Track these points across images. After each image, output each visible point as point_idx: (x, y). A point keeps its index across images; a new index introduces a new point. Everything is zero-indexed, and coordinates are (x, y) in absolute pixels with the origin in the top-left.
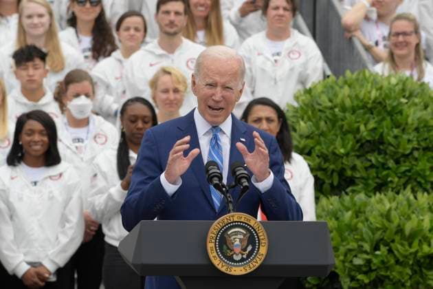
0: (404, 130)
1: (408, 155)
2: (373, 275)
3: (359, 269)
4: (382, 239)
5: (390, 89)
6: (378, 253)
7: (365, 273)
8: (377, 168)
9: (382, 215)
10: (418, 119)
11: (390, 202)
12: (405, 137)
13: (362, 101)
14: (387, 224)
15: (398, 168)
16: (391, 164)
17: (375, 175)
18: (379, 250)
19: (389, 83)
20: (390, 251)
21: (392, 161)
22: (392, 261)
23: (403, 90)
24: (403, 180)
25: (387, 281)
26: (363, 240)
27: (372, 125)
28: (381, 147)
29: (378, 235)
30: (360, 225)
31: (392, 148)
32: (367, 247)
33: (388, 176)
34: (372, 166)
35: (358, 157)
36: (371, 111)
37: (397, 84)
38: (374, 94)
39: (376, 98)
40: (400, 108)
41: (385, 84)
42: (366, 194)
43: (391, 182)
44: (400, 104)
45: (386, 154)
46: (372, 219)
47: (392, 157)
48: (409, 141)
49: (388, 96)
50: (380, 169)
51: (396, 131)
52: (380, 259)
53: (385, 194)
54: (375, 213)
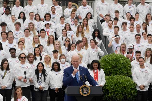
1: (121, 68)
2: (115, 90)
3: (112, 89)
7: (113, 90)
8: (116, 71)
9: (116, 79)
10: (123, 62)
11: (118, 77)
12: (121, 65)
13: (113, 59)
14: (117, 81)
16: (118, 70)
18: (116, 85)
20: (118, 86)
22: (118, 88)
23: (120, 57)
24: (120, 73)
25: (117, 91)
26: (113, 84)
27: (115, 63)
29: (115, 83)
30: (112, 81)
31: (118, 67)
32: (114, 85)
33: (118, 72)
34: (115, 70)
35: (112, 69)
36: (114, 61)
38: (115, 58)
40: (120, 60)
41: (117, 56)
42: (114, 75)
43: (118, 73)
46: (114, 80)
47: (118, 69)
48: (121, 66)
49: (117, 58)
51: (119, 64)
52: (116, 87)
53: (117, 75)
54: (115, 79)
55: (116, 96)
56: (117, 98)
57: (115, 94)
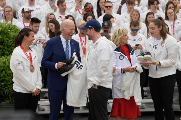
0: (9, 38)
1: (11, 45)
4: (3, 69)
5: (5, 27)
6: (2, 73)
8: (2, 49)
9: (3, 63)
10: (14, 35)
11: (5, 59)
12: (10, 40)
14: (5, 65)
15: (8, 49)
16: (6, 48)
17: (2, 51)
18: (3, 72)
19: (5, 26)
20: (6, 72)
21: (6, 47)
22: (6, 75)
23: (9, 27)
24: (9, 52)
25: (5, 81)
28: (3, 43)
31: (6, 44)
33: (5, 51)
37: (7, 26)
39: (2, 30)
40: (8, 32)
41: (4, 26)
43: (6, 53)
44: (8, 31)
45: (5, 45)
47: (6, 46)
48: (11, 41)
49: (5, 29)
50: (3, 50)
51: (7, 39)
52: (3, 75)
53: (4, 57)
54: (1, 62)
55: (4, 88)
56: (5, 92)
57: (2, 85)
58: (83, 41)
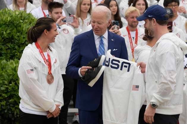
0: (21, 33)
1: (24, 43)
2: (9, 94)
3: (3, 91)
4: (13, 79)
5: (16, 16)
6: (11, 85)
7: (6, 93)
8: (11, 49)
9: (12, 69)
11: (16, 64)
12: (22, 36)
13: (4, 21)
14: (14, 73)
15: (19, 49)
16: (16, 47)
17: (10, 52)
18: (11, 84)
19: (16, 14)
20: (16, 84)
21: (17, 46)
23: (21, 17)
25: (14, 96)
26: (4, 80)
27: (8, 32)
28: (12, 41)
29: (11, 77)
30: (3, 74)
31: (17, 41)
32: (6, 82)
33: (15, 52)
34: (9, 48)
35: (3, 45)
36: (8, 26)
37: (19, 14)
38: (9, 19)
39: (10, 20)
40: (20, 24)
41: (14, 14)
42: (6, 60)
43: (17, 55)
44: (20, 22)
45: (14, 43)
46: (8, 71)
47: (17, 44)
48: (24, 38)
49: (15, 19)
50: (12, 50)
51: (18, 34)
52: (12, 87)
53: (14, 60)
54: (10, 68)
55: (13, 107)
56: (15, 113)
57: (11, 103)
58: (133, 38)
